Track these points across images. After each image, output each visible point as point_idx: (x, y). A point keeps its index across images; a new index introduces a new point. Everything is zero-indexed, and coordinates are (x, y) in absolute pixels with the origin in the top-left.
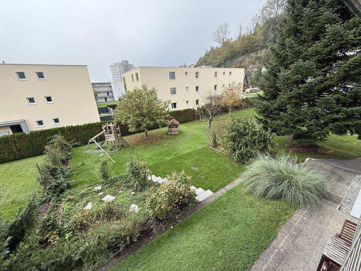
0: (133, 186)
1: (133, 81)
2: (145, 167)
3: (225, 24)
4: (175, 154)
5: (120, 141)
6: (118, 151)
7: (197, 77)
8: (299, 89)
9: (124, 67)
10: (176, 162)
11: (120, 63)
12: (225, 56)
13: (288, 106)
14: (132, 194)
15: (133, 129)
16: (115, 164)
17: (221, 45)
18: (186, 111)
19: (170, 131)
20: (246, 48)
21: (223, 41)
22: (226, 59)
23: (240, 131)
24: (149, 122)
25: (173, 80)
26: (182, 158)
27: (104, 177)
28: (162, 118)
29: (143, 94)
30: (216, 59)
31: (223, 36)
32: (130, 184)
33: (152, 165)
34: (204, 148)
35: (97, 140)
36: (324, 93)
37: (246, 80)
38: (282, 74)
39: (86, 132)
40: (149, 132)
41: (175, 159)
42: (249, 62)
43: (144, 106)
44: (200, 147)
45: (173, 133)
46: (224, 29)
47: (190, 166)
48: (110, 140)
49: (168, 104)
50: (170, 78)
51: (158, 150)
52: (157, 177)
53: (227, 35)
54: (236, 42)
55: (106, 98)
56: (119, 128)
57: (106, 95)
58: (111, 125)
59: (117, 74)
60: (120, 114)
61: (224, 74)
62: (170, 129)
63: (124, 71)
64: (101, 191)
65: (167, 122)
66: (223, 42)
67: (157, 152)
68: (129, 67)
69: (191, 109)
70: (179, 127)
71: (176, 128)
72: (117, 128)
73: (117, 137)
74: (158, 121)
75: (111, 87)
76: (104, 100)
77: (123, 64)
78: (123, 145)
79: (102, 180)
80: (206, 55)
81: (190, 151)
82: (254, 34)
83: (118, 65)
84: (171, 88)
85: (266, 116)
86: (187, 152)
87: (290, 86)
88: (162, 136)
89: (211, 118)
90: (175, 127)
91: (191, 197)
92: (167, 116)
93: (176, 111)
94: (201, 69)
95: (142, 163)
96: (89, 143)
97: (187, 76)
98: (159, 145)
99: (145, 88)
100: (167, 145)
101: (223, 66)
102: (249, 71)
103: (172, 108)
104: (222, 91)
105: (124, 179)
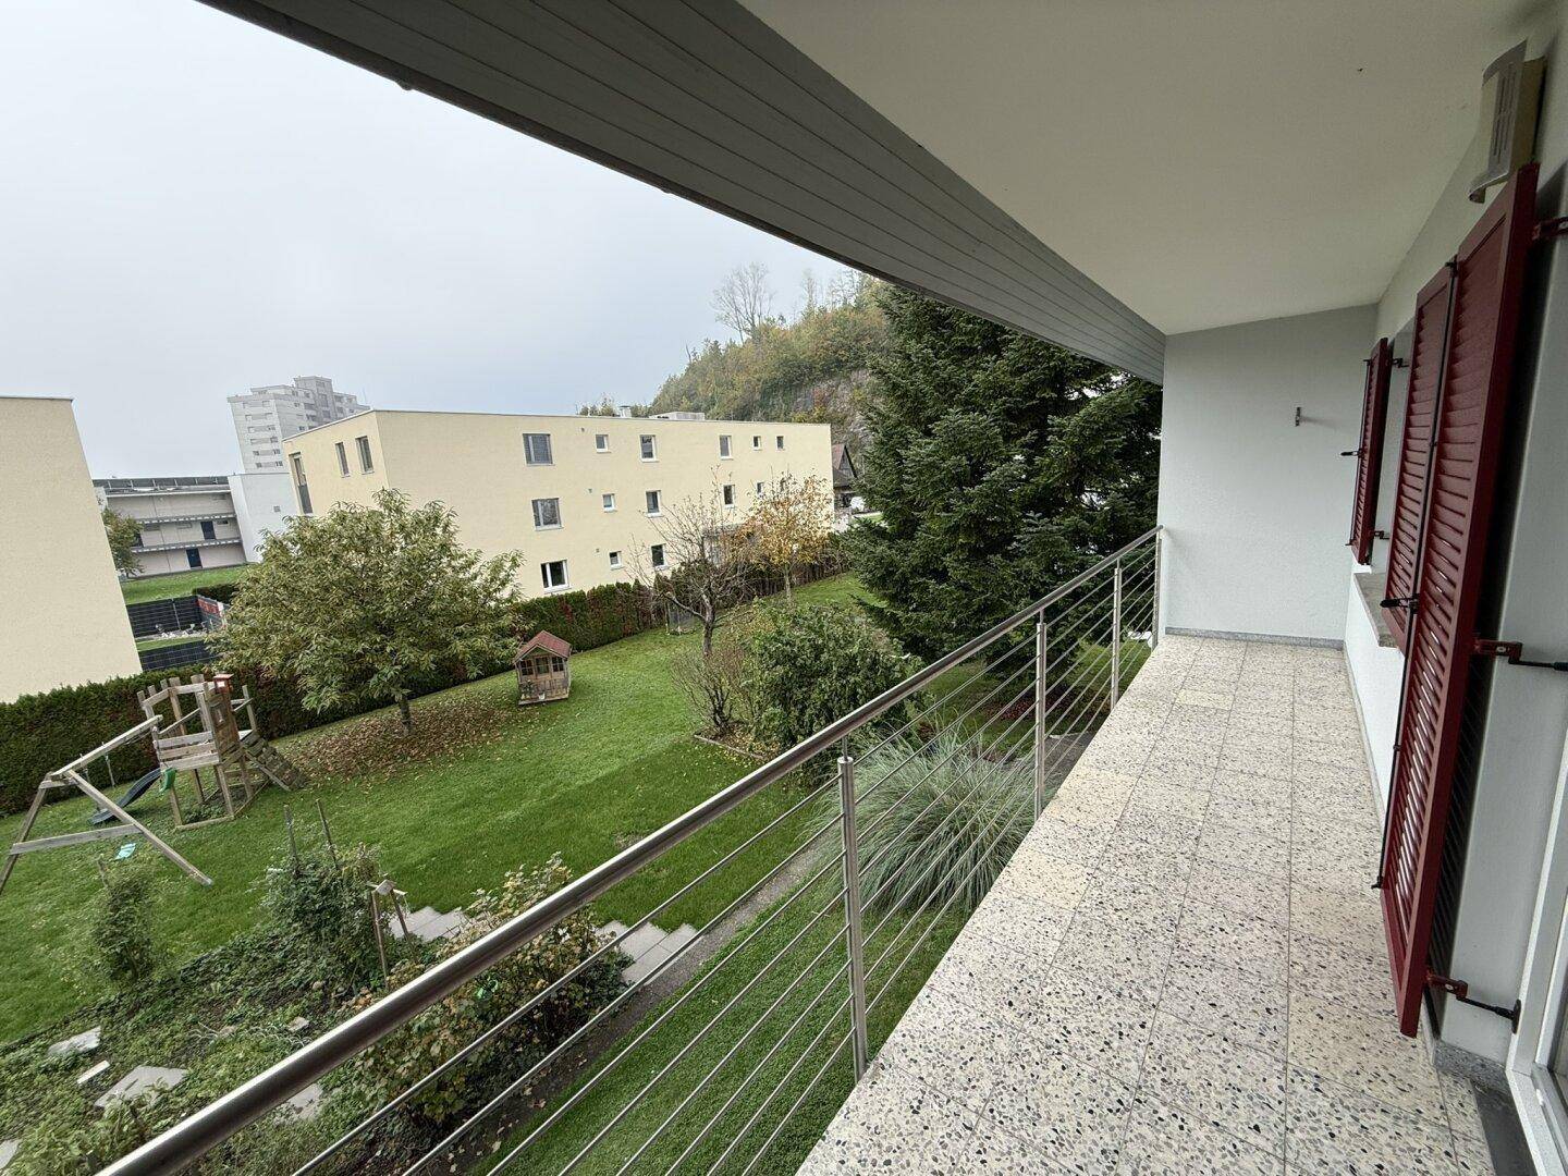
0: (307, 987)
1: (346, 470)
2: (369, 872)
3: (752, 266)
4: (544, 790)
5: (252, 764)
6: (238, 816)
7: (650, 455)
8: (969, 500)
9: (308, 406)
10: (545, 828)
11: (285, 387)
12: (765, 376)
13: (948, 560)
14: (292, 1029)
15: (331, 697)
16: (209, 889)
17: (746, 336)
18: (605, 596)
19: (526, 688)
20: (835, 352)
21: (753, 325)
22: (771, 389)
23: (800, 661)
24: (409, 655)
25: (542, 468)
26: (574, 804)
27: (126, 969)
28: (478, 634)
29: (386, 533)
30: (733, 385)
31: (748, 306)
32: (288, 979)
33: (422, 862)
34: (677, 747)
35: (99, 775)
36: (1031, 514)
37: (849, 467)
38: (914, 450)
39: (34, 738)
40: (421, 705)
41: (541, 815)
42: (852, 400)
43: (384, 584)
44: (660, 743)
45: (542, 698)
46: (750, 282)
47: (611, 835)
48: (184, 765)
49: (511, 568)
50: (529, 459)
51: (460, 780)
52: (442, 913)
53: (766, 305)
54: (797, 329)
55: (194, 556)
56: (245, 701)
57: (196, 536)
58: (197, 687)
59: (269, 434)
60: (253, 631)
61: (756, 445)
62: (531, 678)
63: (305, 423)
64: (93, 1056)
65: (505, 647)
66: (750, 327)
67: (458, 791)
68: (338, 404)
69: (626, 586)
70: (570, 666)
71: (555, 670)
72: (233, 702)
73: (235, 748)
74: (459, 646)
75: (227, 496)
76: (182, 564)
77: (301, 393)
78: (270, 784)
79: (110, 993)
80: (692, 368)
81: (616, 768)
82: (858, 308)
83: (277, 397)
84: (534, 502)
85: (893, 598)
86: (602, 773)
87: (943, 491)
88: (488, 715)
89: (708, 617)
90: (551, 668)
91: (605, 975)
92: (506, 621)
93: (561, 598)
94: (663, 423)
95: (353, 855)
96: (40, 797)
97: (606, 450)
98: (469, 759)
99: (392, 503)
100: (506, 752)
101: (760, 414)
102: (855, 434)
103: (546, 585)
104: (751, 509)
105: (255, 959)
